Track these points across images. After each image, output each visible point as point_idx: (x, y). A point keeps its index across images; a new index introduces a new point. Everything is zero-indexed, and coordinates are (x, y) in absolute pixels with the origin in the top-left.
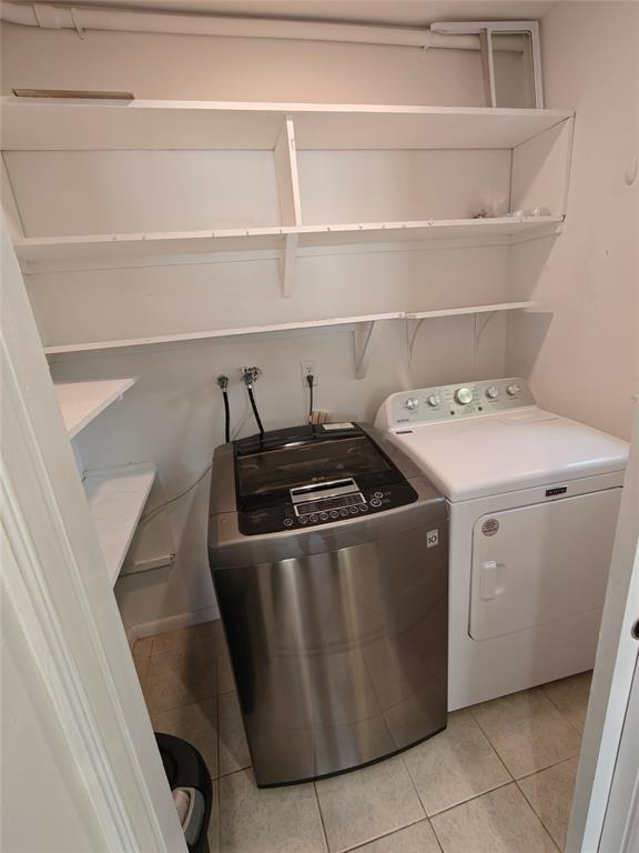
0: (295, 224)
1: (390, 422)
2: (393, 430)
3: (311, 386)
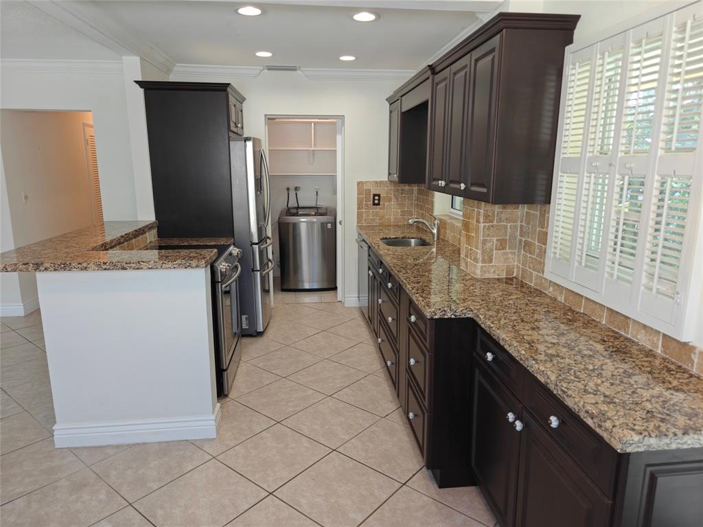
0: (311, 147)
3: (317, 195)
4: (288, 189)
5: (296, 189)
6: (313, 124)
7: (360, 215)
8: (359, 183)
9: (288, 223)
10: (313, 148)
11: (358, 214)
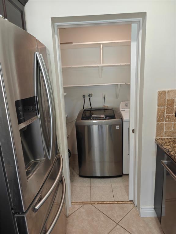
0: (101, 64)
1: (120, 108)
2: (120, 110)
3: (104, 99)
4: (84, 96)
5: (90, 95)
6: (101, 45)
7: (159, 128)
8: (160, 93)
9: (84, 126)
10: (102, 65)
11: (157, 127)
